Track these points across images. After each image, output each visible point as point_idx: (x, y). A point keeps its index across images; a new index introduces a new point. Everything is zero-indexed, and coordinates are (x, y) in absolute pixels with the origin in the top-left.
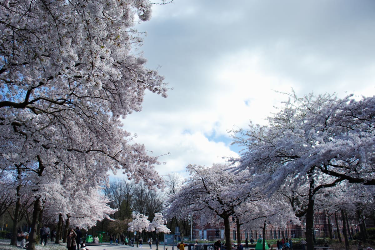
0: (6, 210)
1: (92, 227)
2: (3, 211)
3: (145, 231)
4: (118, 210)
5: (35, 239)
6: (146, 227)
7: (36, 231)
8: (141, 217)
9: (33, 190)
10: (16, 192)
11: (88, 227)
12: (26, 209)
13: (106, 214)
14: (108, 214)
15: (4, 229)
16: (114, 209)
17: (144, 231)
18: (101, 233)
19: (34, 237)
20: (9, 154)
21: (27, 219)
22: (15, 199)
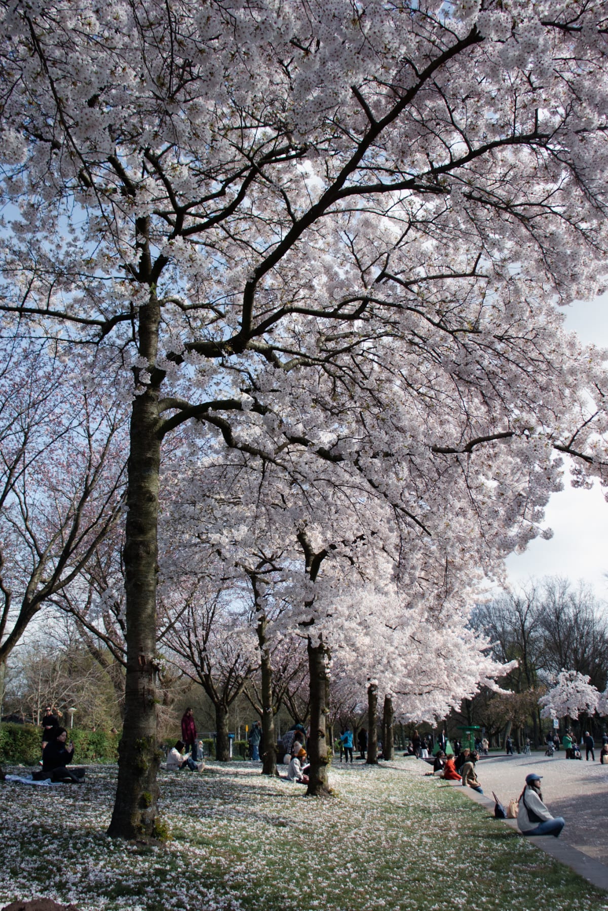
0: (238, 689)
1: (447, 716)
2: (232, 693)
3: (587, 714)
4: (517, 666)
5: (325, 755)
6: (587, 705)
7: (323, 736)
8: (571, 679)
9: (300, 624)
10: (256, 641)
11: (437, 717)
12: (285, 685)
13: (487, 677)
14: (490, 678)
15: (243, 737)
16: (505, 663)
17: (583, 715)
18: (470, 730)
19: (321, 753)
20: (225, 532)
21: (292, 710)
22: (256, 659)
